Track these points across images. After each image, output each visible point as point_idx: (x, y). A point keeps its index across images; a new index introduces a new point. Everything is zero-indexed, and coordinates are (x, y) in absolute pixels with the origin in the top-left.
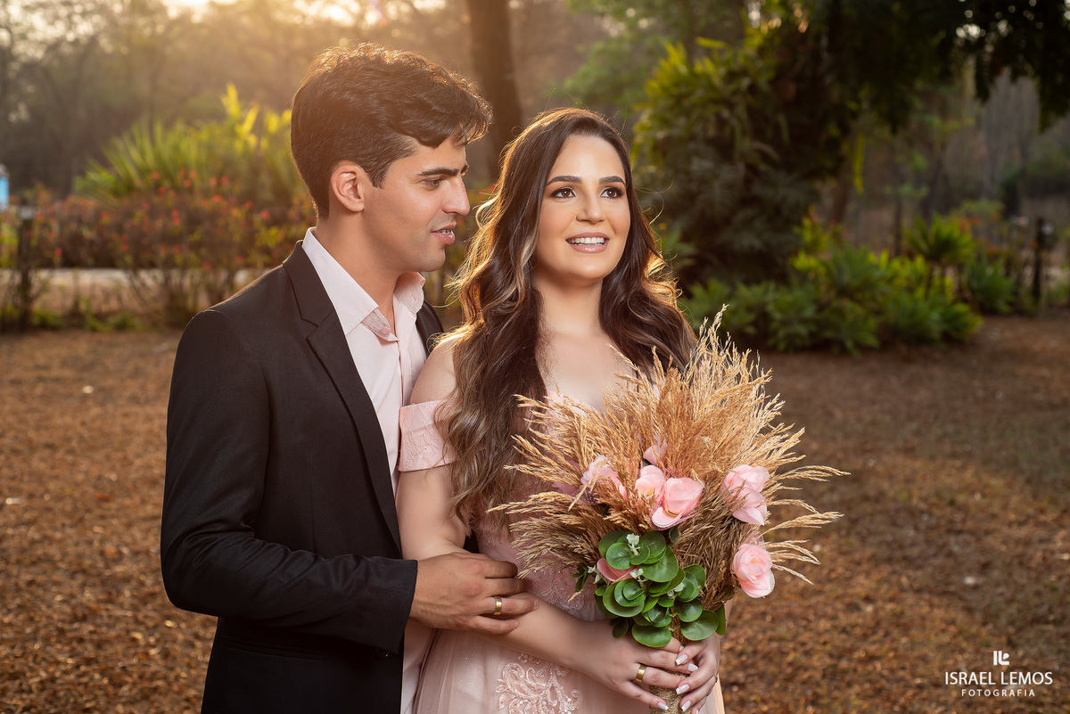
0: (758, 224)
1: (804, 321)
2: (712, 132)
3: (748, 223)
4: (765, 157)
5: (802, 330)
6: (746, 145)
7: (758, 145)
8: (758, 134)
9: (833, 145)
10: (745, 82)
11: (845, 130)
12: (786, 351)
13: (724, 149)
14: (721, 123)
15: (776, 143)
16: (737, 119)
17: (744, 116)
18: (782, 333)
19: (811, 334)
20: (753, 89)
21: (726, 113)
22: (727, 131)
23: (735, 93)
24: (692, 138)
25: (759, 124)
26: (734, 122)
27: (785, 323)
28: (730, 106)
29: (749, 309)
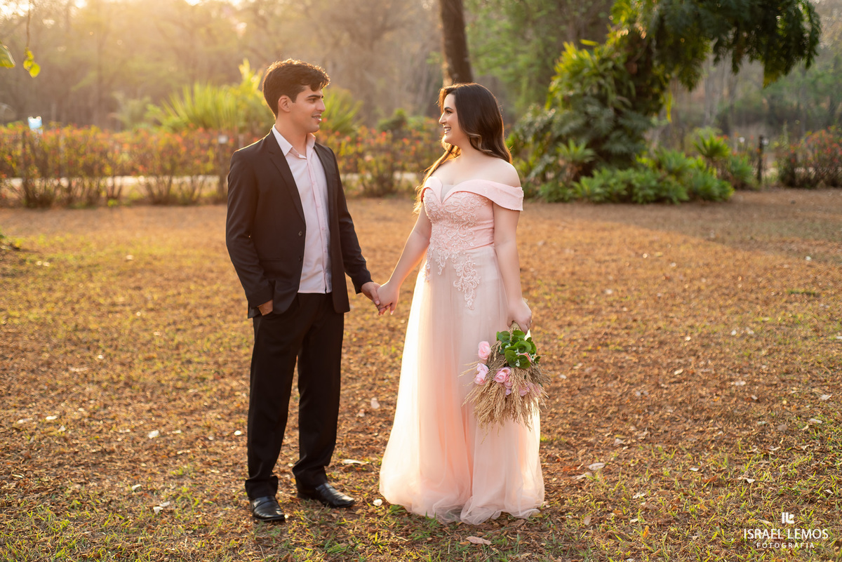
0: (624, 139)
1: (651, 188)
2: (595, 91)
3: (619, 139)
4: (624, 104)
5: (651, 192)
6: (613, 97)
7: (620, 98)
8: (619, 92)
9: (657, 97)
10: (610, 64)
11: (663, 89)
12: (642, 203)
13: (603, 100)
14: (600, 86)
15: (629, 96)
16: (609, 84)
17: (613, 82)
18: (640, 194)
19: (656, 195)
20: (615, 68)
21: (602, 81)
22: (603, 91)
23: (606, 70)
24: (585, 95)
25: (619, 87)
26: (607, 86)
27: (642, 189)
28: (604, 77)
29: (623, 182)
